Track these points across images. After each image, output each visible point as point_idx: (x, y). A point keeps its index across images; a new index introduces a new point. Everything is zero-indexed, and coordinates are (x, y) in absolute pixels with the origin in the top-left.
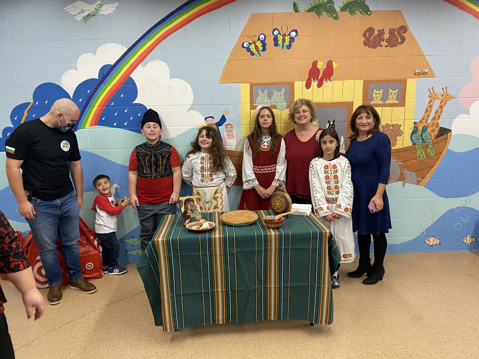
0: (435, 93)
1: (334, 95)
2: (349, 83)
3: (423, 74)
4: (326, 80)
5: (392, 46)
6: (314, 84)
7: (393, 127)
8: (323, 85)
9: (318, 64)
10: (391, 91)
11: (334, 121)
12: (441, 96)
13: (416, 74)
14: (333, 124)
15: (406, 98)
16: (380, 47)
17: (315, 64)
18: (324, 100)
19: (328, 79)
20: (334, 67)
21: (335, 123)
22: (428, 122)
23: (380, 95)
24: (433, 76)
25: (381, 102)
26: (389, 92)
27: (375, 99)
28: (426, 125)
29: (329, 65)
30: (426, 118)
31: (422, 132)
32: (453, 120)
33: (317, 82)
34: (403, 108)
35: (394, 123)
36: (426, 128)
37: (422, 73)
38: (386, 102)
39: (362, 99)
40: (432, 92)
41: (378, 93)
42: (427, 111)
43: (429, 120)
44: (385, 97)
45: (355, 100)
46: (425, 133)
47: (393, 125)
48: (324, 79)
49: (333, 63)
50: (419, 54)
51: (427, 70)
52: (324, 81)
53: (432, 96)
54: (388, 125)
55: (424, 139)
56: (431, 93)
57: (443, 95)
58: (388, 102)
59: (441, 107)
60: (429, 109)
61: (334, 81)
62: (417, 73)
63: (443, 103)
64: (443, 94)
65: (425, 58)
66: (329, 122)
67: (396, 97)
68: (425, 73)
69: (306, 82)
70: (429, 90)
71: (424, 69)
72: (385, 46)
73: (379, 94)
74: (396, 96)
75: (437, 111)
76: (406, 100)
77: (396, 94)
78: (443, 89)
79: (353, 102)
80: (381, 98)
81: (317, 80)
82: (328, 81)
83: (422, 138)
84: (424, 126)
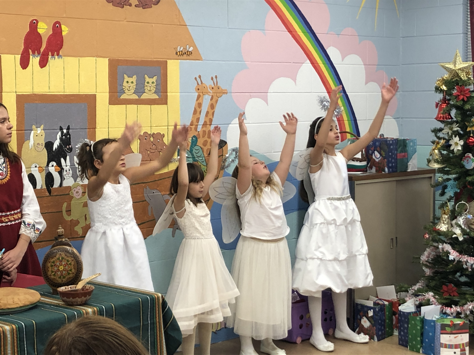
0: (204, 85)
1: (65, 81)
2: (88, 62)
3: (187, 53)
4: (53, 55)
5: (144, 7)
6: (35, 60)
7: (153, 138)
8: (48, 63)
9: (38, 27)
10: (147, 79)
11: (68, 129)
12: (211, 90)
13: (178, 53)
14: (68, 133)
15: (169, 90)
16: (128, 7)
17: (34, 25)
18: (51, 90)
19: (56, 53)
20: (64, 34)
21: (70, 131)
22: (198, 130)
23: (133, 85)
24: (199, 58)
25: (135, 97)
26: (145, 81)
27: (126, 91)
28: (196, 134)
29: (57, 29)
30: (195, 123)
31: (191, 146)
32: (228, 126)
33: (39, 58)
34: (165, 106)
35: (155, 131)
36: (197, 138)
37: (185, 53)
38: (142, 97)
39: (107, 90)
40: (200, 83)
41: (130, 81)
42: (195, 112)
43: (198, 126)
44: (140, 89)
45: (97, 91)
46: (196, 148)
47: (154, 134)
48: (50, 53)
49: (63, 27)
50: (180, 22)
51: (191, 49)
52: (50, 57)
53: (201, 90)
54: (147, 135)
55: (195, 156)
56: (198, 84)
57: (213, 88)
58: (145, 96)
59: (212, 107)
60: (198, 110)
61: (65, 57)
62: (180, 52)
63: (214, 100)
64: (213, 86)
65: (187, 29)
66: (61, 129)
67: (155, 89)
68: (189, 52)
69: (20, 55)
70: (196, 79)
71: (188, 46)
72: (135, 6)
73: (132, 82)
74: (155, 87)
75: (208, 113)
76: (168, 94)
77: (155, 84)
78: (212, 79)
79: (95, 95)
80: (134, 89)
81: (39, 54)
82: (56, 57)
83: (192, 155)
84: (194, 136)
